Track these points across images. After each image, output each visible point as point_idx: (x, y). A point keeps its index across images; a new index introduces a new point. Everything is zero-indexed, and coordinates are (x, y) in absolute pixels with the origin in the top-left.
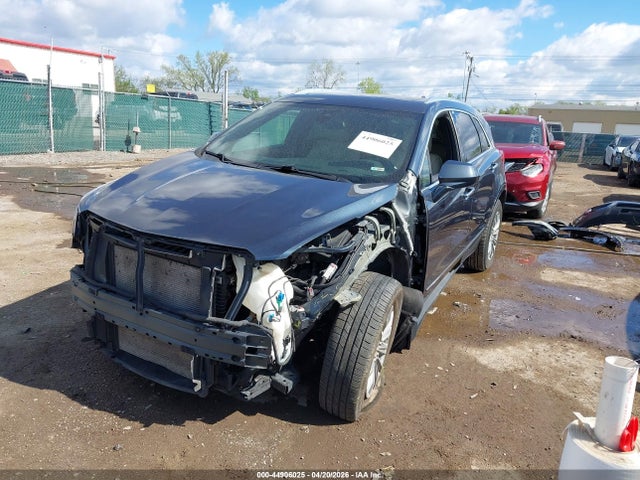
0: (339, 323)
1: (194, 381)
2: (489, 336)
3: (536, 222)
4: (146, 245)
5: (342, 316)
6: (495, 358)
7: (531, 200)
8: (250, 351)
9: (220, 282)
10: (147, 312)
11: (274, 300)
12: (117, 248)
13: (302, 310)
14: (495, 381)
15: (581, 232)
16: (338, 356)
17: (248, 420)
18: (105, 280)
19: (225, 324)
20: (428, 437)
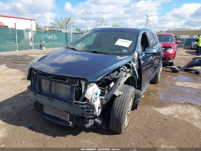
0: (116, 102)
1: (69, 122)
2: (162, 104)
3: (173, 67)
4: (52, 78)
5: (117, 99)
6: (165, 111)
7: (170, 60)
8: (88, 112)
9: (77, 89)
10: (53, 100)
11: (95, 95)
12: (42, 79)
13: (104, 98)
14: (166, 119)
15: (187, 69)
16: (116, 112)
17: (87, 134)
18: (39, 90)
19: (79, 103)
20: (146, 138)
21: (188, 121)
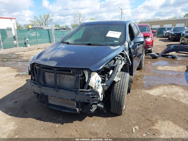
0: (115, 87)
1: (76, 109)
2: (150, 87)
3: (152, 54)
4: (57, 71)
5: (116, 85)
6: (154, 92)
7: (149, 48)
8: (93, 98)
9: (81, 79)
10: (59, 91)
11: (97, 82)
12: (45, 73)
13: (105, 84)
14: (156, 99)
15: (164, 55)
16: (117, 96)
17: (91, 119)
18: (43, 83)
19: (84, 91)
20: (143, 116)
21: (176, 99)
